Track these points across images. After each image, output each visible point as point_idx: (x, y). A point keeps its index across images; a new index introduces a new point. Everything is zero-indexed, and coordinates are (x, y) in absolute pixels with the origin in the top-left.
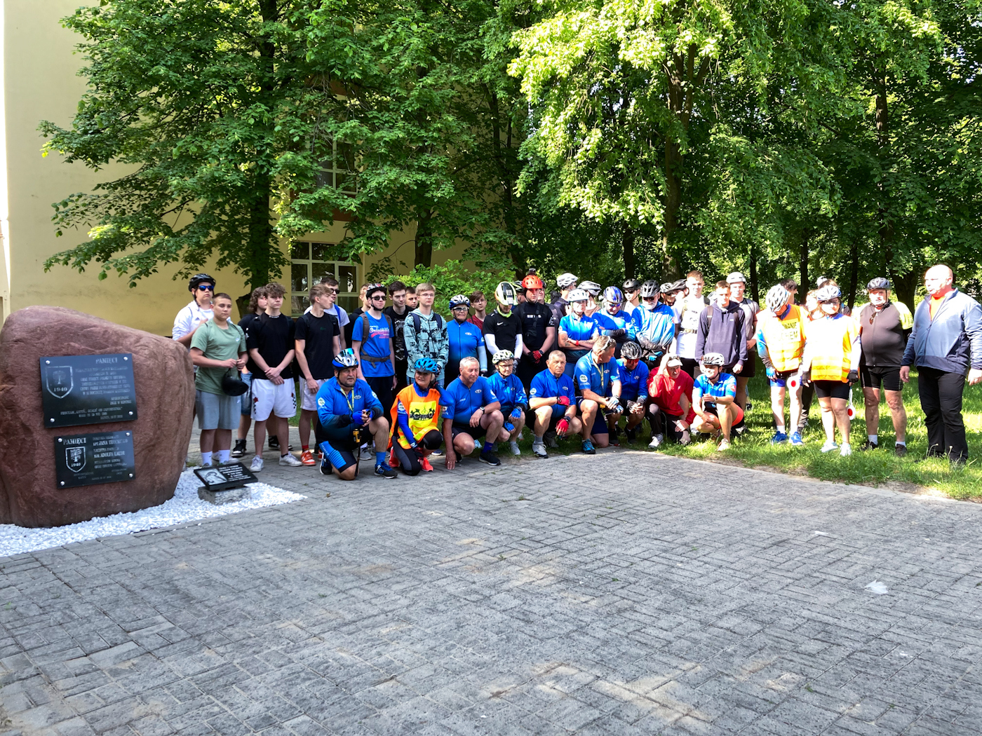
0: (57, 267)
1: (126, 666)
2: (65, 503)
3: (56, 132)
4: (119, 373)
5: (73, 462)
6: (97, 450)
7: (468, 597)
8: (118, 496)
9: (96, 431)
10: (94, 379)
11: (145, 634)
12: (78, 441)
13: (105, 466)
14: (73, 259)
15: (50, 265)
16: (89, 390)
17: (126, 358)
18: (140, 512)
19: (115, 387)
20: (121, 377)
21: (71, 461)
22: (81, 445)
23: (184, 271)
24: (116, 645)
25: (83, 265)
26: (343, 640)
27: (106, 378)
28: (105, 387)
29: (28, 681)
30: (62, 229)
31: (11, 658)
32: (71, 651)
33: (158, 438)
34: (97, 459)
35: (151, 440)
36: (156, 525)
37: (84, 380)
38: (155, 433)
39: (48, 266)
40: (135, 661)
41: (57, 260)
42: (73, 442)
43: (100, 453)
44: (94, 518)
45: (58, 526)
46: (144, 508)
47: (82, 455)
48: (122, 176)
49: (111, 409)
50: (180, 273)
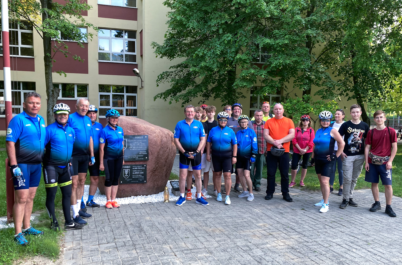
0: (158, 99)
1: (107, 251)
2: (122, 189)
3: (157, 46)
4: (143, 142)
5: (125, 175)
6: (134, 171)
7: (243, 248)
8: (141, 189)
9: (134, 164)
10: (134, 144)
11: (120, 241)
12: (128, 167)
13: (136, 177)
14: (163, 96)
15: (156, 98)
16: (132, 148)
17: (146, 137)
18: (149, 196)
19: (141, 148)
20: (144, 144)
21: (125, 174)
22: (128, 169)
23: (203, 101)
24: (109, 243)
25: (166, 98)
26: (182, 256)
27: (139, 144)
28: (138, 148)
29: (76, 250)
30: (159, 84)
31: (77, 242)
32: (95, 242)
33: (157, 168)
34: (134, 174)
35: (154, 168)
36: (151, 202)
37: (131, 144)
38: (155, 166)
39: (155, 98)
40: (110, 250)
41: (158, 97)
42: (126, 167)
43: (135, 172)
44: (132, 196)
45: (120, 198)
46: (150, 195)
47: (128, 172)
48: (179, 63)
49: (140, 156)
50: (201, 101)
